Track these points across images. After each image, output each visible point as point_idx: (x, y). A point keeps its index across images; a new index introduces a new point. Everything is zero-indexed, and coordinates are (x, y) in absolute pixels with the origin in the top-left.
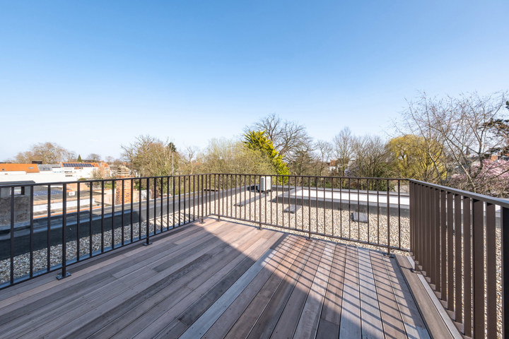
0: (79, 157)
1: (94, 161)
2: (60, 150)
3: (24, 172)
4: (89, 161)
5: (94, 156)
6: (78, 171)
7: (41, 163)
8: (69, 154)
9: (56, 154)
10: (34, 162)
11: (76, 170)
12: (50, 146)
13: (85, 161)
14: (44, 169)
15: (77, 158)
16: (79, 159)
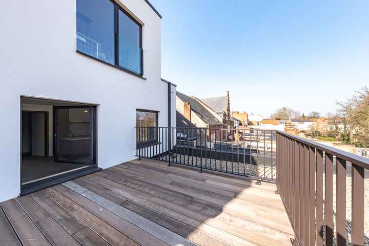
0: (303, 115)
1: (314, 117)
2: (290, 111)
3: (272, 125)
4: (311, 118)
5: (315, 113)
6: (300, 125)
7: (280, 119)
8: (296, 113)
9: (288, 114)
10: (277, 119)
11: (299, 124)
12: (285, 109)
13: (308, 118)
14: (281, 123)
15: (302, 115)
16: (303, 116)
